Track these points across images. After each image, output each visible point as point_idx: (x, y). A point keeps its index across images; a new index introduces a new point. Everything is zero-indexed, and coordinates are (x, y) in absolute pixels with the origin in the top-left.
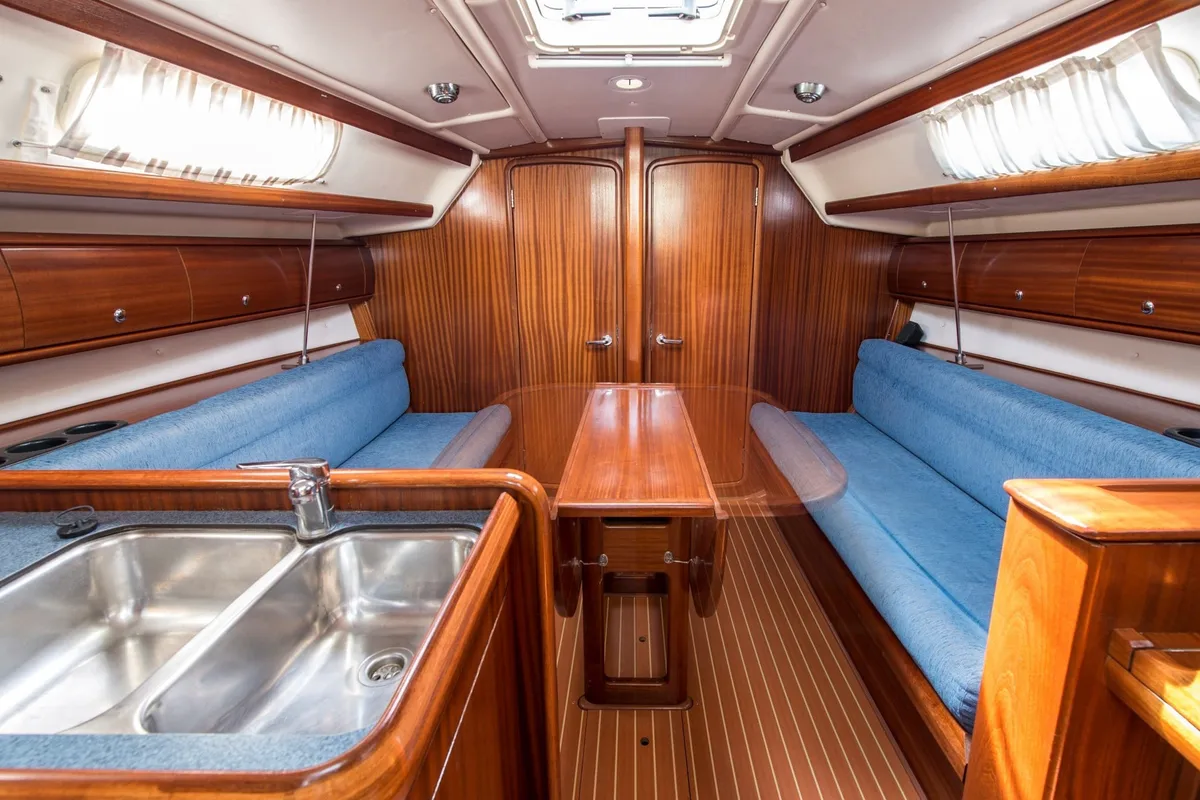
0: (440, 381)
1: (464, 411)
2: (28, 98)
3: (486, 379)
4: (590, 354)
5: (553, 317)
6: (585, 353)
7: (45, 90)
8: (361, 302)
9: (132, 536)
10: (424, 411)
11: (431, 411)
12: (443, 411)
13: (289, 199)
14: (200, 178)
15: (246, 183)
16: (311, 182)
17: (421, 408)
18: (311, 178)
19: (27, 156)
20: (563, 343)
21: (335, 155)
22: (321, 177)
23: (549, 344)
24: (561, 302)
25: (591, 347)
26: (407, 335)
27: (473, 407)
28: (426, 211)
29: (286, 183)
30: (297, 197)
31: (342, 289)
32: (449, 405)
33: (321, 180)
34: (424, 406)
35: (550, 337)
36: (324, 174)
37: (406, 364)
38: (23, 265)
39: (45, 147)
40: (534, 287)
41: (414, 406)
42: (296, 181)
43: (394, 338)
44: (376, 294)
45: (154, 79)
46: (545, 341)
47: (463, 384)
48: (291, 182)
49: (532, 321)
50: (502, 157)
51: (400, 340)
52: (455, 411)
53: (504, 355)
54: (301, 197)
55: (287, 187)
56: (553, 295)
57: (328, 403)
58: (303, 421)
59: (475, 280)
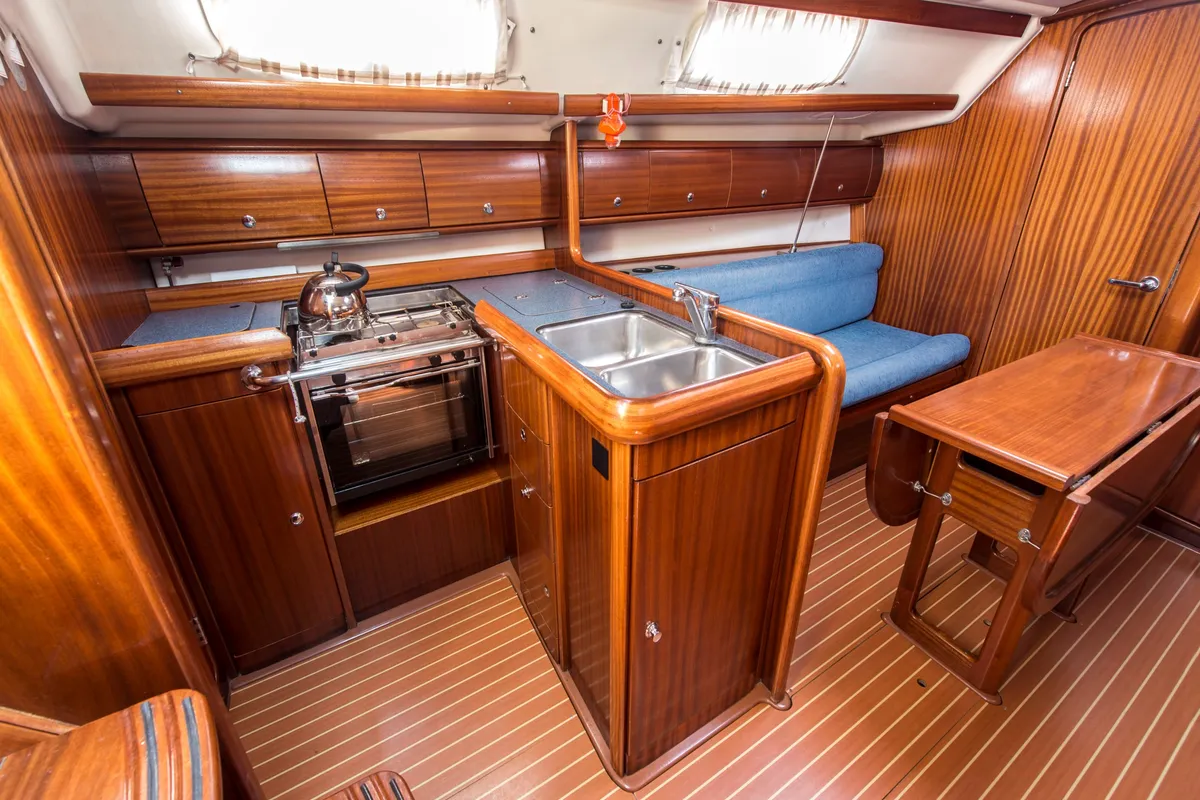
0: (907, 296)
1: (920, 332)
2: (670, 52)
3: (955, 303)
4: (1112, 298)
5: (1071, 240)
6: (1104, 295)
7: (679, 44)
8: (860, 203)
9: (641, 316)
10: (883, 322)
11: (889, 324)
12: (900, 327)
13: (806, 104)
14: (748, 93)
15: (778, 92)
16: (831, 84)
17: (881, 318)
18: (831, 81)
19: (666, 90)
20: (1074, 277)
21: (855, 54)
22: (839, 78)
23: (1050, 276)
24: (1091, 221)
25: (1117, 288)
26: (891, 242)
27: (931, 331)
28: (948, 102)
29: (809, 88)
30: (814, 101)
31: (843, 190)
32: (908, 323)
33: (840, 81)
34: (885, 317)
35: (1056, 265)
36: (842, 75)
37: (880, 271)
38: (657, 161)
39: (673, 83)
40: (1059, 196)
41: (875, 314)
42: (817, 85)
43: (878, 244)
44: (876, 197)
45: (732, 18)
46: (1048, 271)
47: (928, 304)
48: (813, 87)
49: (1038, 242)
50: (1074, 15)
51: (883, 248)
52: (912, 330)
53: (986, 281)
54: (820, 101)
55: (811, 92)
56: (1085, 208)
57: (795, 288)
58: (772, 296)
59: (982, 185)
